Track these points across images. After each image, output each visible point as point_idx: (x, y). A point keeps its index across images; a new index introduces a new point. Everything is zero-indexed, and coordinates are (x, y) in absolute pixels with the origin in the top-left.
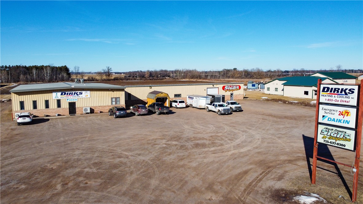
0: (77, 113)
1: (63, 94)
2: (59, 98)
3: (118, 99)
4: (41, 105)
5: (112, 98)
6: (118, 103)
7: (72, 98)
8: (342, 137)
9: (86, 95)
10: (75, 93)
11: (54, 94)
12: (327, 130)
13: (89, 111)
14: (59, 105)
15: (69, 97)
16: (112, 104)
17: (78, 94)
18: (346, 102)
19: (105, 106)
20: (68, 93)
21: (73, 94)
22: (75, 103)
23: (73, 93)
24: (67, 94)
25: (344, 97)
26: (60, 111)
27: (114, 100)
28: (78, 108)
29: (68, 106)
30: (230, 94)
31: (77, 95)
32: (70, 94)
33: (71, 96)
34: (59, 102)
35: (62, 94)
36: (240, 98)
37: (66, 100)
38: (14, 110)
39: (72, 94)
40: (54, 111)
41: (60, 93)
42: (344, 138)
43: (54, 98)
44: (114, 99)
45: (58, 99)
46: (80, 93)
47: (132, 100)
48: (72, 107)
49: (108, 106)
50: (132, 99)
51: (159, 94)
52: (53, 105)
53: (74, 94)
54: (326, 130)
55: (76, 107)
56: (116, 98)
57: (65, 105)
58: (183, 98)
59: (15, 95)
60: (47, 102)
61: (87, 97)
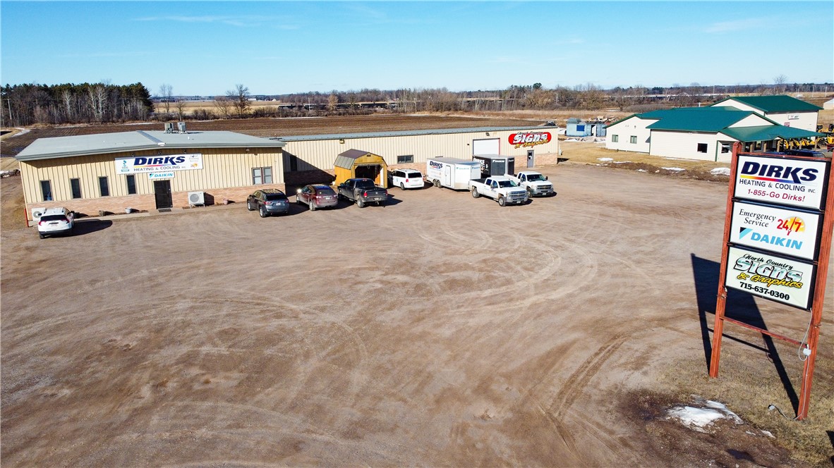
0: (174, 204)
1: (141, 161)
2: (131, 172)
3: (268, 172)
4: (90, 189)
5: (253, 170)
6: (268, 179)
7: (161, 172)
8: (782, 277)
9: (193, 163)
10: (167, 159)
11: (119, 163)
12: (750, 261)
13: (202, 201)
14: (132, 189)
15: (155, 168)
16: (254, 183)
17: (175, 160)
18: (795, 198)
19: (239, 189)
20: (150, 160)
21: (163, 161)
22: (168, 181)
23: (162, 159)
24: (150, 163)
25: (792, 188)
26: (134, 201)
27: (258, 173)
28: (176, 193)
29: (152, 190)
30: (526, 154)
31: (173, 163)
32: (155, 162)
33: (159, 167)
34: (131, 180)
35: (137, 163)
36: (549, 162)
37: (147, 176)
38: (29, 201)
39: (161, 162)
40: (122, 202)
41: (133, 160)
42: (787, 280)
43: (119, 172)
44: (259, 171)
45: (128, 173)
46: (178, 158)
47: (300, 172)
48: (163, 192)
49: (247, 188)
50: (300, 169)
51: (363, 157)
52: (118, 187)
53: (166, 162)
54: (747, 260)
55: (172, 190)
56: (263, 170)
57: (146, 188)
58: (417, 164)
59: (29, 166)
60: (103, 183)
61: (196, 168)
